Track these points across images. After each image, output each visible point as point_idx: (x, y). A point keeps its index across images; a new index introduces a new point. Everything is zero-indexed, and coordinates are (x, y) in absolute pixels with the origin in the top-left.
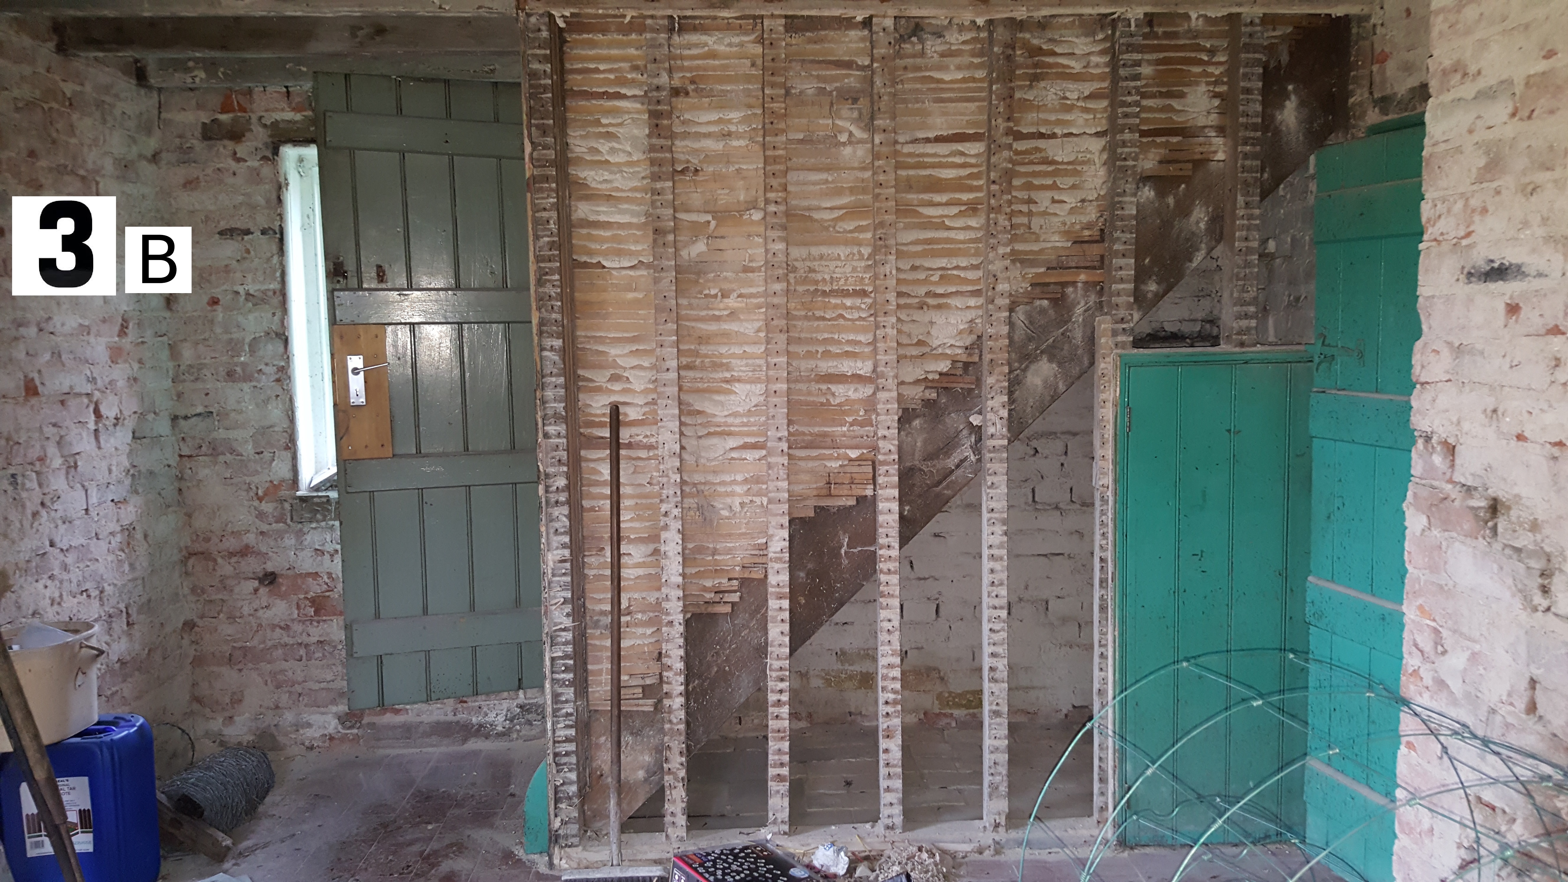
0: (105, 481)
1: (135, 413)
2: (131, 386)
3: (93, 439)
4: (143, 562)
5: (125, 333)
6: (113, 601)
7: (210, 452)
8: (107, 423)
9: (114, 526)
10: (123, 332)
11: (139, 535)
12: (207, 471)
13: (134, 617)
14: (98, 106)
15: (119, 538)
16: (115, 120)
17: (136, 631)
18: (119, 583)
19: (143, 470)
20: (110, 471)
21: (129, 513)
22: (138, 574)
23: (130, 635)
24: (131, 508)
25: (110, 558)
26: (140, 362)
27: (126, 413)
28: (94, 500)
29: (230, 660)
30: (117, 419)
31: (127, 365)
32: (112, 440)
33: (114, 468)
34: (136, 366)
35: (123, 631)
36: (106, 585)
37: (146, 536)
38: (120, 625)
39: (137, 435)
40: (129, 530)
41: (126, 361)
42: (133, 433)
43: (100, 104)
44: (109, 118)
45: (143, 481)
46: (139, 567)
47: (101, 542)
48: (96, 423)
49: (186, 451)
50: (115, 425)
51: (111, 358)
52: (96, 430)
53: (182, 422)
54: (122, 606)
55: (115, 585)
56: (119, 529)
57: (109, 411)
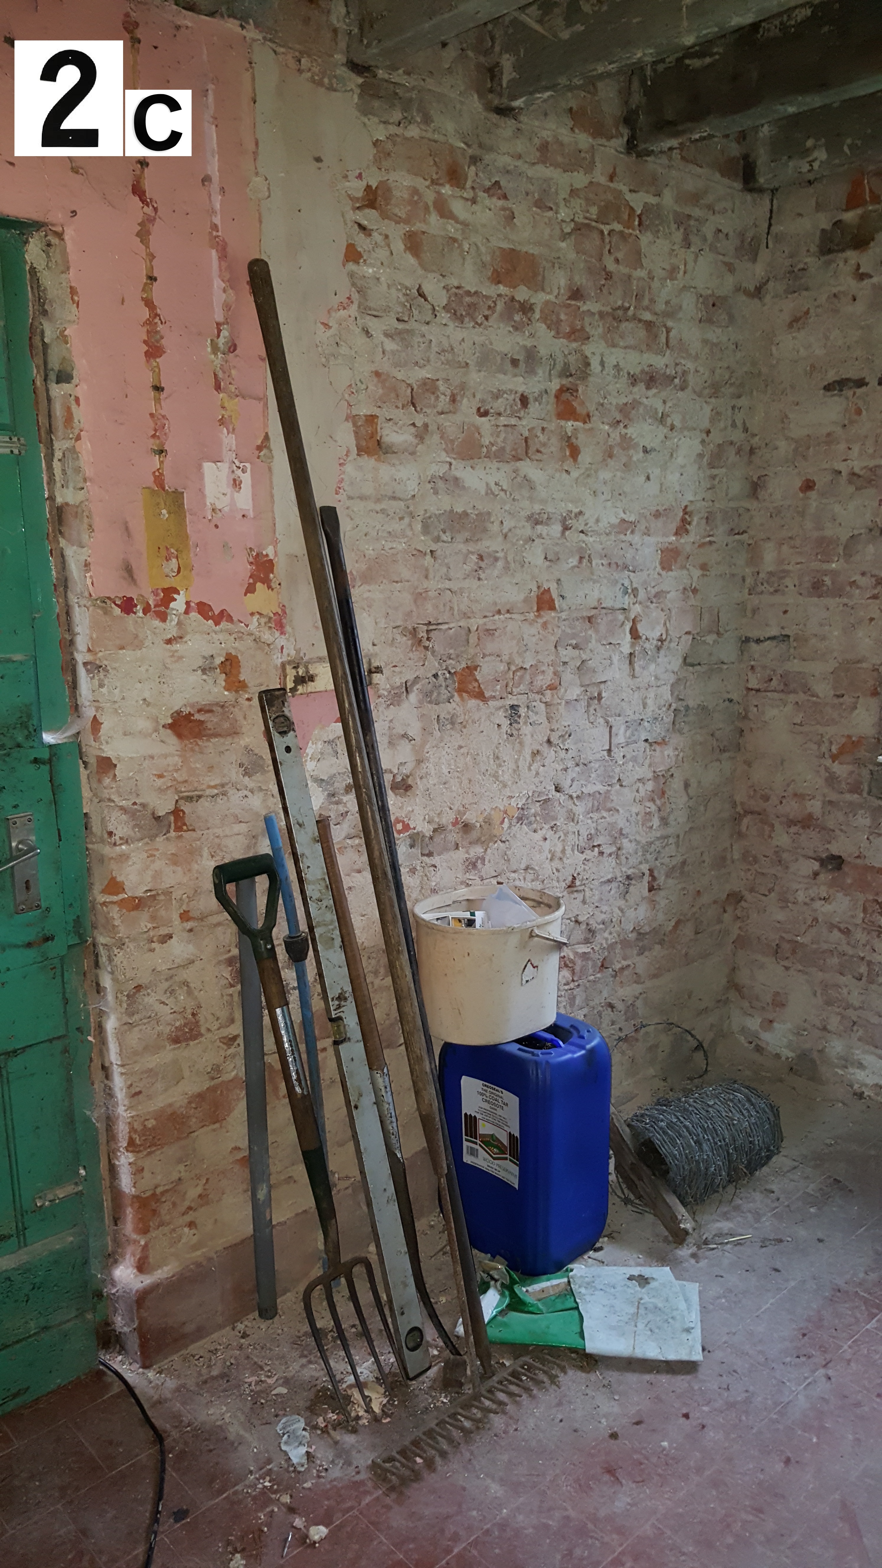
0: (637, 717)
1: (688, 633)
2: (686, 599)
3: (626, 666)
4: (679, 817)
5: (687, 531)
6: (633, 861)
7: (782, 687)
8: (647, 645)
9: (645, 772)
10: (682, 529)
11: (677, 784)
12: (775, 712)
13: (661, 879)
14: (679, 224)
15: (650, 786)
16: (705, 239)
17: (662, 899)
18: (644, 841)
19: (691, 703)
20: (645, 705)
21: (666, 756)
22: (670, 831)
23: (653, 903)
24: (669, 751)
25: (635, 809)
26: (704, 567)
27: (674, 634)
28: (620, 739)
29: (776, 951)
30: (661, 640)
31: (685, 572)
32: (652, 667)
33: (650, 702)
34: (696, 573)
35: (643, 898)
36: (625, 841)
37: (687, 785)
38: (640, 889)
39: (689, 660)
40: (662, 779)
41: (683, 567)
42: (685, 659)
43: (681, 221)
44: (693, 239)
45: (691, 718)
46: (673, 823)
47: (626, 790)
48: (633, 645)
49: (753, 684)
50: (659, 649)
51: (661, 563)
52: (631, 654)
53: (753, 645)
54: (645, 868)
55: (638, 842)
56: (650, 775)
57: (651, 631)
